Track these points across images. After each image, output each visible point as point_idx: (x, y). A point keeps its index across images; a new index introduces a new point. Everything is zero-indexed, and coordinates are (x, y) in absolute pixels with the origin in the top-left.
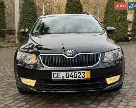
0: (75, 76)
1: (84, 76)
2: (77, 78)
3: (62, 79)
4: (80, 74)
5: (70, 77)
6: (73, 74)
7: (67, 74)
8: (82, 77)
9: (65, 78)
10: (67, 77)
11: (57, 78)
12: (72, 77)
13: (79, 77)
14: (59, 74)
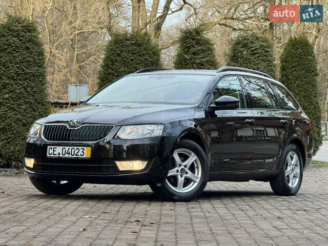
0: (73, 154)
1: (82, 154)
2: (75, 156)
3: (57, 156)
4: (78, 150)
5: (67, 153)
6: (70, 151)
7: (64, 150)
8: (81, 155)
9: (61, 155)
10: (64, 153)
11: (52, 155)
12: (69, 154)
13: (76, 155)
14: (55, 149)
